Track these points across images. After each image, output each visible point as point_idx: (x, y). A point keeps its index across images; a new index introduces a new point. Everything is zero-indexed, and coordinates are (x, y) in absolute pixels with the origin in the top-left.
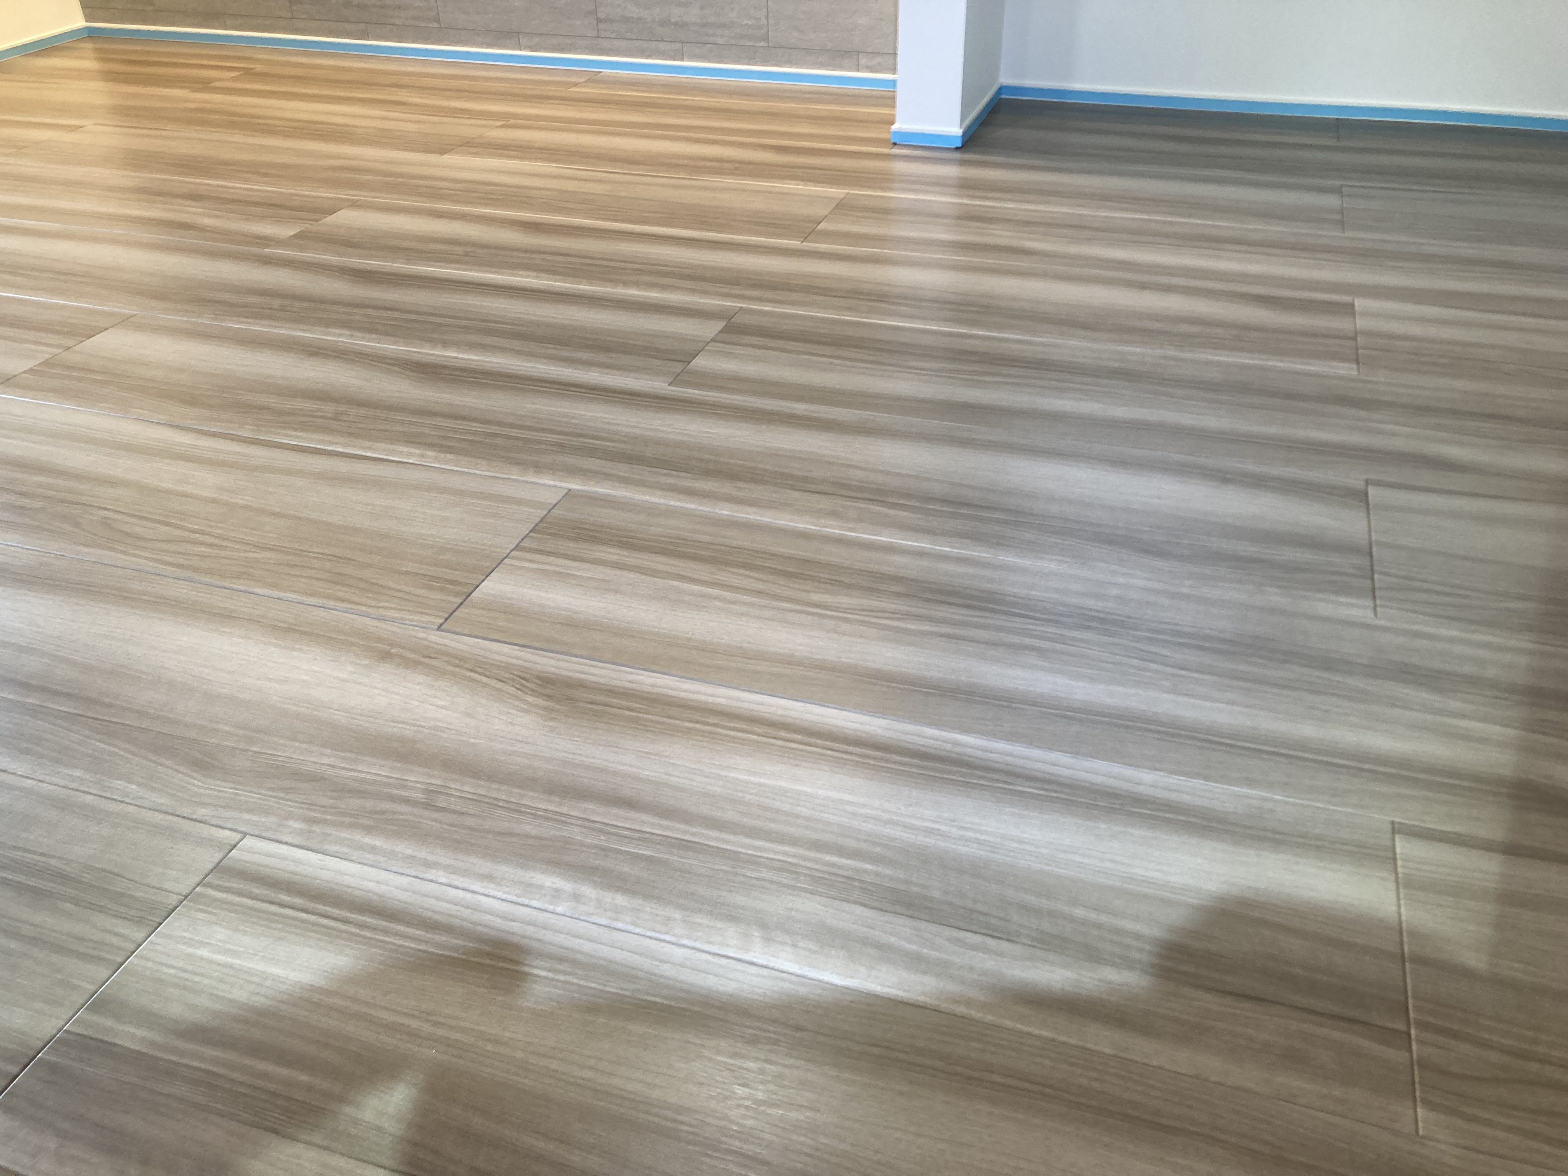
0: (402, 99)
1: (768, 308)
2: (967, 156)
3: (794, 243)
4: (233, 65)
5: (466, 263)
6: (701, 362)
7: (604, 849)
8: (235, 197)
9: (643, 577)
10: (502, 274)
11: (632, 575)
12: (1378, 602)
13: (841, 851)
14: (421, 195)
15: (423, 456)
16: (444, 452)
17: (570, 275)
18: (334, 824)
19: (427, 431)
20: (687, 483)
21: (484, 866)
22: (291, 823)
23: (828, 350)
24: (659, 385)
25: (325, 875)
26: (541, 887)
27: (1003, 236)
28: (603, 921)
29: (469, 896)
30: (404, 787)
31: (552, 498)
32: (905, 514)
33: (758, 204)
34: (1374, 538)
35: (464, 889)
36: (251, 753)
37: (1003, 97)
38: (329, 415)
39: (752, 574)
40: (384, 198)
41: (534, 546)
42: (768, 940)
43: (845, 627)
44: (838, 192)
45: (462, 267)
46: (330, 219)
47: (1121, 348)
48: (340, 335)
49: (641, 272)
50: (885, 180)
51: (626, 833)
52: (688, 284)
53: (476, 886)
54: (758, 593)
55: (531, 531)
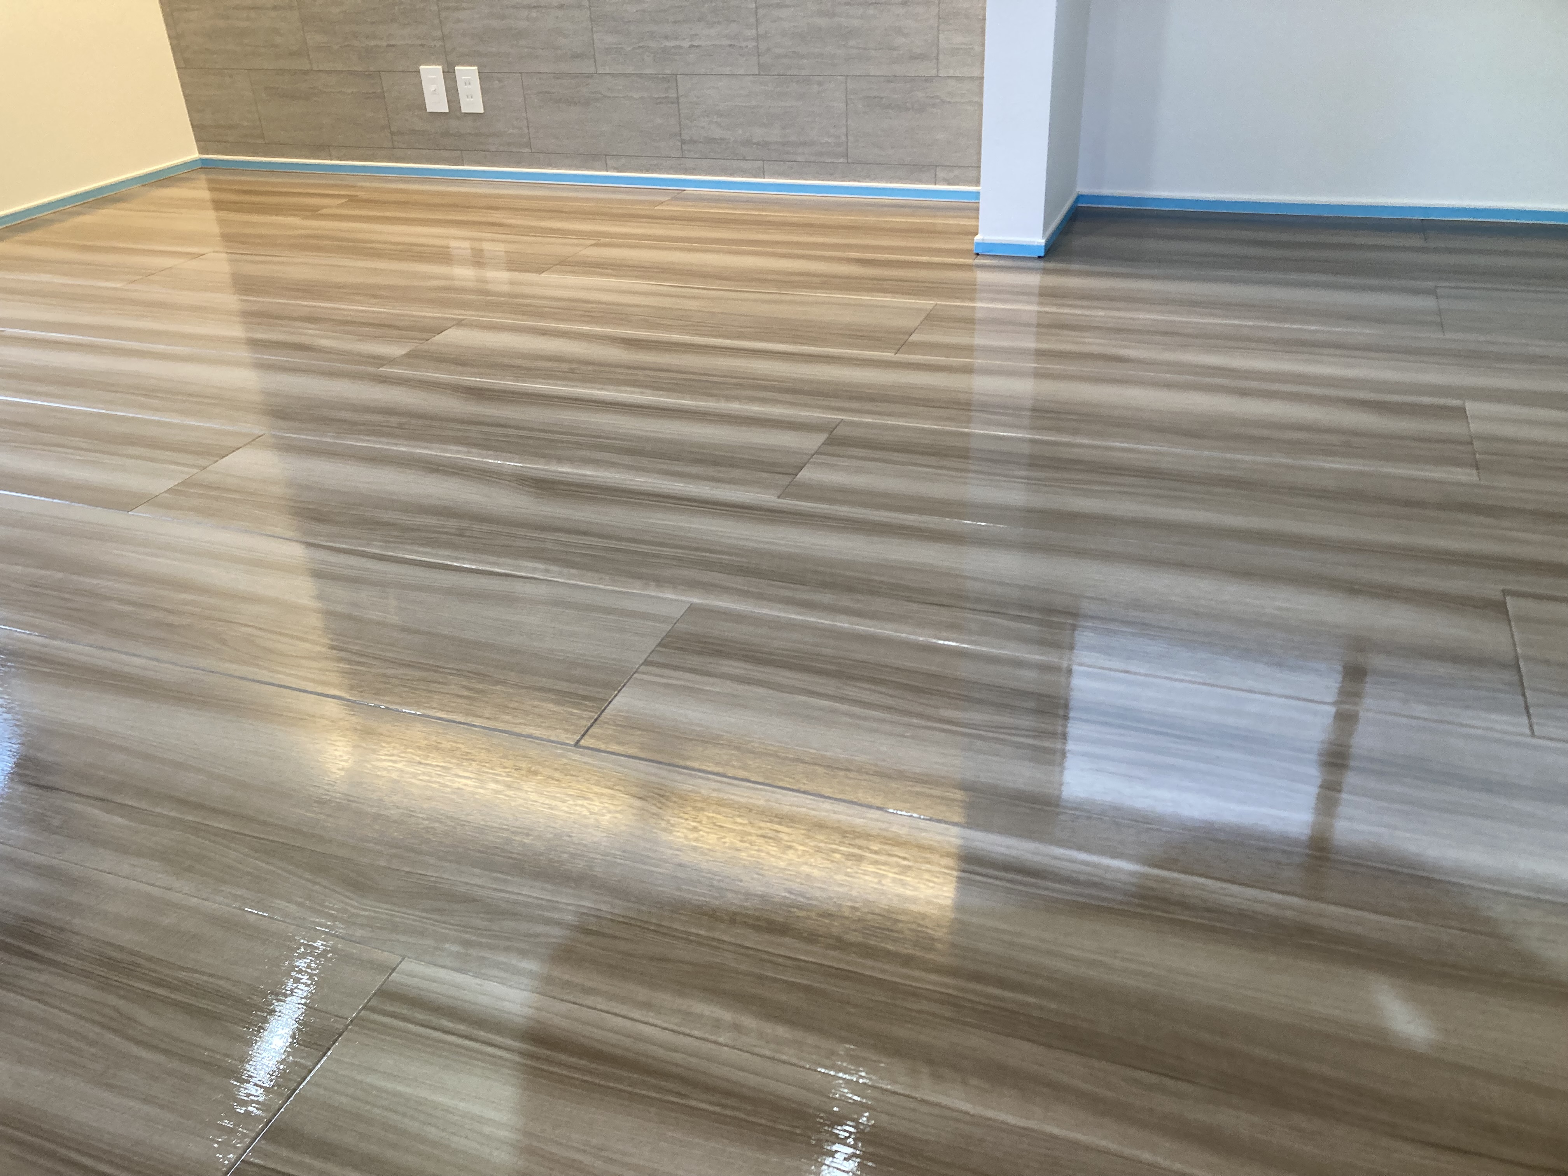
0: (498, 221)
1: (868, 420)
2: (1050, 265)
3: (889, 355)
4: (337, 193)
5: (571, 380)
6: (805, 475)
7: (760, 977)
8: (349, 318)
9: (771, 692)
10: (607, 390)
11: (760, 691)
12: (1534, 720)
13: (1000, 982)
14: (524, 313)
15: (547, 571)
16: (568, 567)
17: (674, 391)
18: (491, 947)
19: (549, 546)
20: (806, 596)
21: (643, 993)
22: (447, 946)
23: (932, 461)
24: (768, 498)
25: (484, 1000)
26: (701, 1016)
27: (1093, 344)
28: (767, 1053)
29: (628, 1024)
30: (555, 909)
31: (677, 612)
32: (1029, 626)
33: (848, 317)
34: (1519, 651)
35: (623, 1017)
36: (403, 874)
37: (1079, 205)
38: (453, 531)
39: (878, 688)
40: (487, 317)
41: (661, 660)
42: (937, 1077)
43: (979, 743)
44: (928, 303)
45: (569, 383)
46: (438, 338)
47: (1229, 456)
48: (458, 452)
49: (741, 386)
50: (969, 290)
51: (780, 960)
52: (788, 397)
53: (636, 1014)
54: (889, 709)
55: (657, 646)
